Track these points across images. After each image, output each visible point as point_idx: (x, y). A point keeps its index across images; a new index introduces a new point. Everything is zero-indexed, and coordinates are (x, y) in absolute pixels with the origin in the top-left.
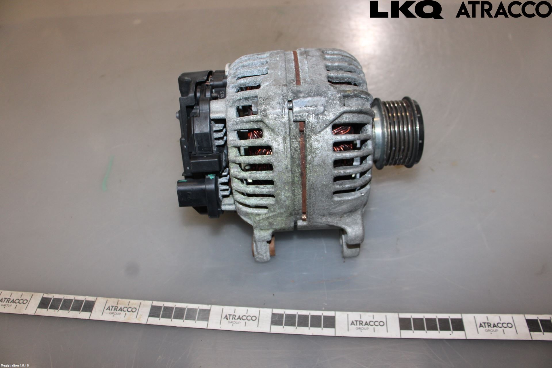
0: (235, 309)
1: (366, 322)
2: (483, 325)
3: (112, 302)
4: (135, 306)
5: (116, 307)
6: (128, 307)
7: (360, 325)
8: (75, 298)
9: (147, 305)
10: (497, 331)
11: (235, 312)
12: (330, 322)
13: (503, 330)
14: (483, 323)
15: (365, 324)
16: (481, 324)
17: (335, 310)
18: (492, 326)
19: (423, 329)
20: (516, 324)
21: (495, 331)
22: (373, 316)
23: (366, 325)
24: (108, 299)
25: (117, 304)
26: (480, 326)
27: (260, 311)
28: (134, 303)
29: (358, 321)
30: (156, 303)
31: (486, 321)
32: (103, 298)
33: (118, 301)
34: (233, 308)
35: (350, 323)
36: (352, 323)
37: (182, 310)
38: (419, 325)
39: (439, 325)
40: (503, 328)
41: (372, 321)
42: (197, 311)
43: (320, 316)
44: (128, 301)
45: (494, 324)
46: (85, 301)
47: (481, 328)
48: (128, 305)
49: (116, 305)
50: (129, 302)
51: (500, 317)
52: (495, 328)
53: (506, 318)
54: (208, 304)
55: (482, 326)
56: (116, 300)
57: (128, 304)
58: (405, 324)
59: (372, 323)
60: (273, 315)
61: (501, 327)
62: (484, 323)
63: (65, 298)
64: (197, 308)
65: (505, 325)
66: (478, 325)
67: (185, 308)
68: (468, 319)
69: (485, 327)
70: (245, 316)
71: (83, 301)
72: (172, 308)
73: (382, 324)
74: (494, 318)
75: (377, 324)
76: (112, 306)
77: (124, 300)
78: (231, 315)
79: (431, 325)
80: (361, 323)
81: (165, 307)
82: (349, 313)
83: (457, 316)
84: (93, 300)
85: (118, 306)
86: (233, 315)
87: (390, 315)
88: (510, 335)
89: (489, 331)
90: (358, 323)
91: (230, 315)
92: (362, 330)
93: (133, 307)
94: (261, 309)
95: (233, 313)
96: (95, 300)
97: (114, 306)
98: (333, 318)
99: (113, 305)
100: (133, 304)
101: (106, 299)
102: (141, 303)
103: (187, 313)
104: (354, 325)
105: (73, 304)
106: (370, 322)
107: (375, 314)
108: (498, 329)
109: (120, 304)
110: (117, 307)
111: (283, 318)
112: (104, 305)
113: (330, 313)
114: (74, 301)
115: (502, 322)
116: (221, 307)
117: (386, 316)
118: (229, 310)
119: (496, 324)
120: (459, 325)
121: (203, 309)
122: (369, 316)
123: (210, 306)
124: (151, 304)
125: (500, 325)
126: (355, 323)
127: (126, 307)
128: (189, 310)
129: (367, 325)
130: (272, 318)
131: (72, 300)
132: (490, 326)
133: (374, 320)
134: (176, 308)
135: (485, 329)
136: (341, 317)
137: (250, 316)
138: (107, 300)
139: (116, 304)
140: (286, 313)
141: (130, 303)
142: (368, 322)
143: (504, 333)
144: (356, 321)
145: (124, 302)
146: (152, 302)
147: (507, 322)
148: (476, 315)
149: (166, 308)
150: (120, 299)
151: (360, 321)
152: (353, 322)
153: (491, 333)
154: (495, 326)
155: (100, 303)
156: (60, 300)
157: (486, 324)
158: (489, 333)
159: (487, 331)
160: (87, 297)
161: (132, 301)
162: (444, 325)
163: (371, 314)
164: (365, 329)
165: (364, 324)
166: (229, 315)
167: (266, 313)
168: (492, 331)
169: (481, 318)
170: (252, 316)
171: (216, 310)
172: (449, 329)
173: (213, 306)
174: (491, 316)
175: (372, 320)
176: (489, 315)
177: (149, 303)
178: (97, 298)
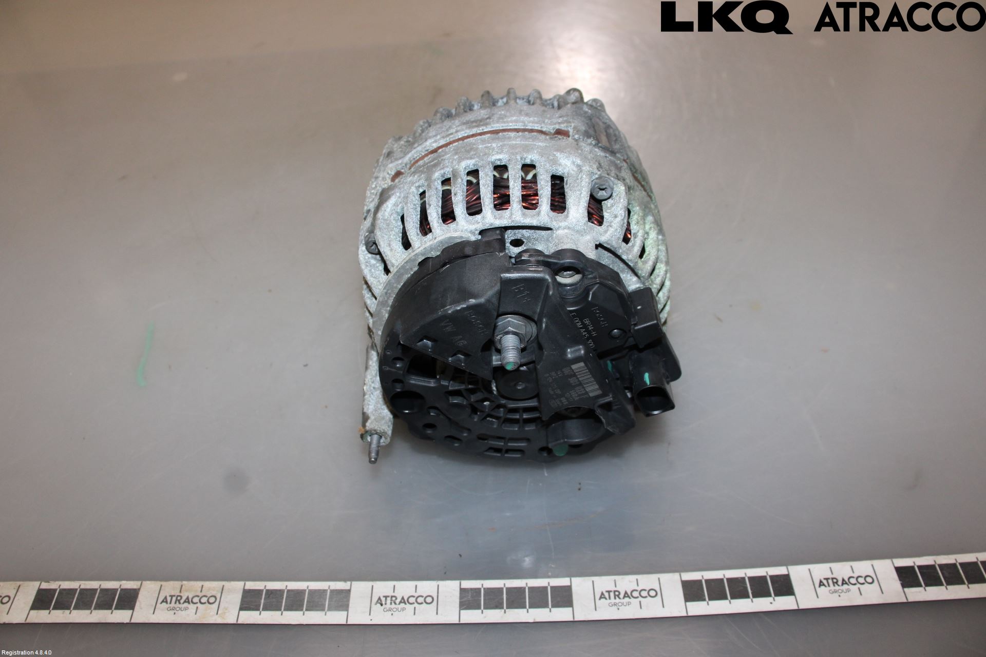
0: (394, 586)
1: (626, 593)
2: (825, 582)
3: (171, 588)
4: (214, 593)
5: (178, 596)
6: (201, 595)
7: (615, 598)
8: (100, 585)
9: (234, 590)
10: (848, 590)
11: (394, 592)
12: (564, 597)
13: (859, 588)
14: (825, 579)
15: (624, 597)
16: (821, 582)
17: (570, 575)
18: (840, 583)
19: (724, 597)
20: (878, 577)
21: (845, 591)
22: (637, 580)
23: (626, 597)
24: (164, 583)
25: (180, 592)
26: (820, 586)
27: (438, 586)
28: (212, 586)
29: (611, 591)
30: (251, 585)
31: (829, 575)
32: (153, 582)
33: (182, 586)
34: (391, 583)
35: (598, 596)
36: (602, 596)
37: (300, 593)
38: (717, 590)
39: (751, 589)
40: (858, 585)
41: (637, 590)
42: (326, 595)
43: (546, 588)
44: (200, 584)
45: (843, 580)
46: (119, 590)
47: (823, 587)
48: (201, 591)
49: (179, 594)
50: (203, 586)
51: (851, 567)
52: (845, 586)
53: (863, 567)
54: (345, 580)
55: (824, 585)
56: (177, 584)
57: (200, 589)
58: (692, 591)
59: (636, 594)
60: (463, 591)
61: (855, 584)
62: (827, 579)
63: (82, 587)
64: (326, 588)
65: (861, 580)
66: (817, 585)
67: (305, 590)
68: (798, 574)
69: (829, 586)
70: (414, 597)
71: (116, 590)
72: (281, 592)
73: (652, 593)
74: (842, 569)
75: (644, 594)
76: (172, 596)
77: (192, 583)
78: (388, 596)
79: (738, 589)
80: (617, 594)
81: (268, 591)
82: (595, 579)
83: (780, 571)
84: (135, 587)
85: (181, 594)
86: (392, 597)
87: (665, 577)
88: (870, 596)
89: (836, 592)
90: (612, 594)
91: (386, 597)
92: (620, 607)
93: (211, 595)
94: (441, 583)
95: (391, 593)
96: (138, 587)
97: (174, 596)
98: (568, 590)
99: (173, 594)
100: (209, 589)
101: (159, 583)
102: (223, 586)
103: (308, 598)
104: (606, 599)
105: (98, 597)
106: (633, 591)
107: (639, 577)
108: (851, 587)
109: (186, 591)
110: (181, 597)
111: (481, 597)
112: (157, 595)
113: (563, 582)
114: (98, 591)
115: (855, 575)
116: (370, 584)
117: (659, 579)
118: (383, 588)
119: (846, 579)
120: (784, 586)
121: (336, 590)
122: (630, 582)
123: (349, 583)
124: (242, 587)
125: (853, 581)
126: (607, 595)
127: (198, 596)
128: (313, 593)
129: (628, 596)
130: (461, 598)
131: (97, 589)
132: (837, 583)
133: (639, 589)
134: (289, 591)
135: (828, 588)
136: (581, 586)
137: (422, 596)
138: (161, 586)
139: (179, 591)
140: (484, 586)
141: (203, 589)
142: (629, 593)
143: (861, 594)
144: (609, 592)
145: (192, 588)
146: (245, 584)
147: (864, 575)
148: (811, 566)
149: (270, 593)
150: (184, 582)
151: (615, 591)
152: (602, 594)
153: (839, 596)
154: (844, 582)
155: (148, 591)
156: (72, 592)
157: (830, 581)
158: (836, 595)
159: (833, 592)
160: (123, 582)
161: (207, 584)
162: (760, 588)
163: (633, 578)
164: (625, 604)
165: (621, 596)
166: (384, 597)
167: (450, 589)
168: (840, 591)
169: (821, 570)
170: (425, 596)
171: (360, 590)
172: (768, 594)
173: (354, 583)
174: (836, 566)
175: (636, 588)
176: (833, 565)
177: (238, 586)
178: (142, 583)
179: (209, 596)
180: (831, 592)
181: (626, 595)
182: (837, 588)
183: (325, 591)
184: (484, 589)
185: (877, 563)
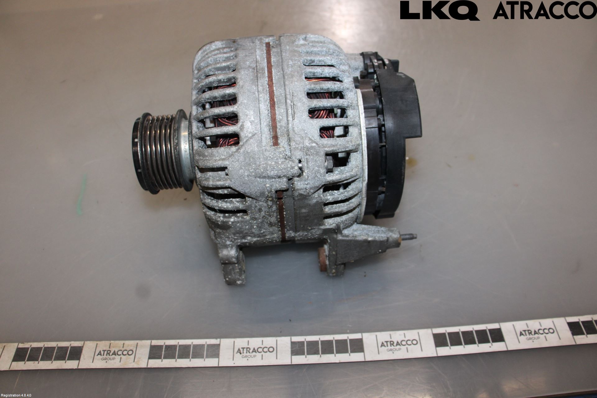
0: (248, 341)
1: (398, 342)
2: (523, 333)
3: (103, 345)
4: (131, 348)
5: (108, 350)
6: (123, 349)
7: (391, 346)
8: (57, 345)
9: (145, 346)
10: (538, 338)
11: (248, 345)
12: (358, 346)
13: (545, 337)
14: (523, 331)
15: (397, 345)
16: (521, 333)
17: (362, 331)
18: (533, 333)
19: (460, 344)
20: (557, 329)
21: (536, 338)
22: (404, 334)
23: (398, 345)
24: (98, 342)
25: (110, 348)
27: (277, 340)
28: (130, 344)
29: (388, 341)
30: (155, 342)
31: (526, 328)
32: (92, 342)
33: (110, 344)
34: (246, 340)
35: (380, 345)
36: (383, 345)
37: (187, 347)
38: (455, 339)
39: (477, 338)
40: (545, 335)
41: (404, 341)
42: (204, 348)
43: (346, 340)
44: (122, 342)
45: (535, 331)
46: (70, 347)
47: (522, 336)
48: (123, 347)
49: (109, 349)
50: (124, 344)
51: (540, 323)
52: (536, 335)
53: (547, 323)
54: (216, 338)
55: (523, 335)
56: (107, 343)
57: (122, 346)
58: (440, 340)
59: (404, 343)
60: (293, 343)
61: (542, 334)
62: (525, 331)
63: (46, 346)
64: (204, 343)
65: (546, 331)
66: (519, 334)
67: (191, 345)
68: (506, 328)
69: (526, 335)
70: (261, 348)
71: (67, 348)
72: (174, 347)
73: (415, 342)
74: (534, 324)
75: (409, 342)
76: (104, 351)
77: (117, 342)
78: (245, 348)
79: (469, 338)
80: (392, 343)
81: (166, 346)
82: (378, 334)
83: (495, 326)
84: (80, 345)
85: (111, 349)
86: (247, 348)
87: (422, 332)
88: (552, 341)
89: (531, 339)
90: (389, 343)
91: (243, 348)
92: (394, 352)
93: (129, 349)
94: (279, 339)
95: (246, 346)
96: (82, 345)
97: (106, 350)
98: (361, 341)
99: (105, 349)
100: (128, 345)
101: (95, 343)
102: (137, 343)
103: (192, 350)
104: (385, 346)
105: (56, 352)
106: (402, 341)
107: (406, 332)
108: (540, 335)
109: (113, 347)
110: (110, 351)
111: (304, 347)
112: (94, 350)
113: (357, 336)
114: (56, 348)
115: (543, 328)
116: (232, 340)
117: (418, 333)
118: (241, 342)
119: (537, 331)
120: (498, 336)
121: (211, 345)
122: (400, 335)
123: (219, 340)
124: (150, 344)
125: (541, 332)
126: (385, 344)
127: (121, 350)
128: (195, 346)
129: (399, 345)
130: (292, 348)
131: (55, 347)
132: (531, 333)
133: (406, 339)
134: (180, 346)
135: (526, 337)
136: (369, 339)
137: (267, 347)
138: (97, 344)
139: (108, 347)
140: (307, 340)
141: (124, 345)
142: (400, 342)
143: (546, 340)
144: (387, 342)
145: (117, 345)
146: (151, 342)
147: (548, 328)
148: (514, 323)
149: (168, 347)
150: (112, 342)
151: (391, 342)
152: (383, 343)
153: (533, 341)
154: (536, 333)
155: (89, 348)
156: (39, 349)
157: (527, 332)
158: (531, 341)
159: (529, 339)
160: (72, 342)
161: (127, 342)
162: (483, 337)
163: (402, 332)
164: (397, 349)
165: (395, 344)
166: (242, 348)
167: (285, 342)
168: (533, 338)
169: (521, 325)
171: (226, 344)
172: (488, 341)
173: (222, 340)
174: (530, 322)
175: (404, 339)
176: (528, 322)
177: (147, 344)
178: (84, 342)
179: (128, 350)
180: (528, 339)
181: (398, 344)
182: (531, 336)
183: (203, 345)
184: (307, 342)
185: (556, 320)
